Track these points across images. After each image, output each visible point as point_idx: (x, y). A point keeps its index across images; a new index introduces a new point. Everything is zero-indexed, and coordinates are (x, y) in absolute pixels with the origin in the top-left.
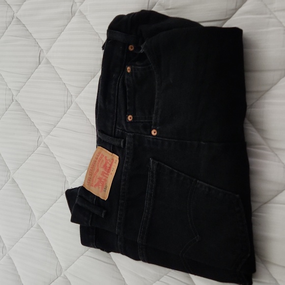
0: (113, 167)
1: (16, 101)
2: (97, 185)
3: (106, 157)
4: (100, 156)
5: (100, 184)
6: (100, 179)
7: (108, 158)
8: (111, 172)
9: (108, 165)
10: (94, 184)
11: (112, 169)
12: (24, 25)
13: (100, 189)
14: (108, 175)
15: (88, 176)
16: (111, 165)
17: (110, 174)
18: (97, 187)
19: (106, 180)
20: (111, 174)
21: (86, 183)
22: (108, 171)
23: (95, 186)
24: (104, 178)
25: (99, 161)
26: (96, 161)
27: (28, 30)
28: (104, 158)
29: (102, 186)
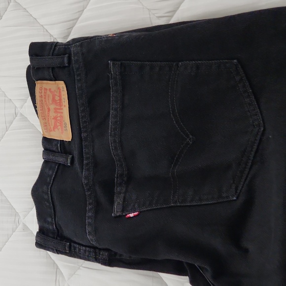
0: (63, 97)
1: (21, 115)
2: (55, 127)
3: (50, 89)
4: (43, 92)
5: (58, 124)
6: (55, 118)
7: (53, 90)
8: (64, 104)
10: (52, 127)
11: (63, 100)
12: (25, 9)
13: (60, 130)
16: (60, 96)
18: (56, 130)
20: (65, 106)
21: (44, 131)
22: (61, 105)
23: (54, 128)
25: (45, 98)
27: (31, 15)
29: (61, 125)
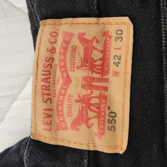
9: (96, 55)
14: (107, 80)
15: (42, 106)
17: (110, 76)
19: (105, 98)
24: (96, 93)
26: (52, 59)
28: (75, 41)
